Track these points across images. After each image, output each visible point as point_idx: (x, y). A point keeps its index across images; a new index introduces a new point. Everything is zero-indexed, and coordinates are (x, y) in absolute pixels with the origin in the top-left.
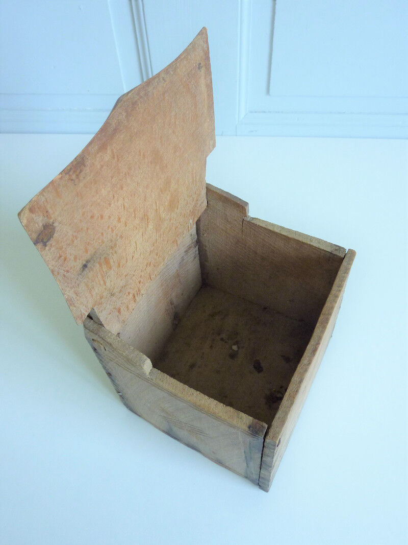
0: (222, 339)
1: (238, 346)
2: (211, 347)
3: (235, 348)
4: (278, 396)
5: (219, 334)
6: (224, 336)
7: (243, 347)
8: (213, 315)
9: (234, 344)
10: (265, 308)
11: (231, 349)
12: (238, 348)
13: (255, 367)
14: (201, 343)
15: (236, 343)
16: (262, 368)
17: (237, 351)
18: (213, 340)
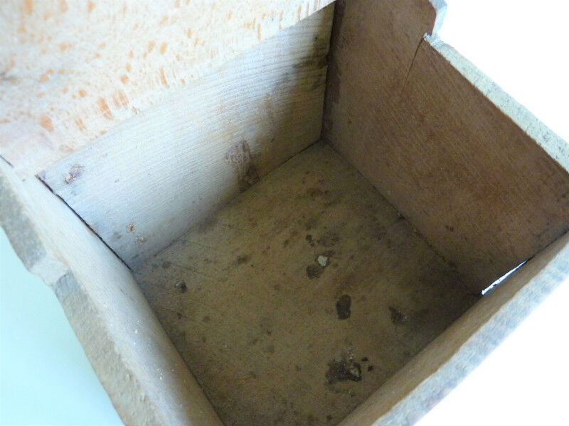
0: (309, 237)
1: (328, 259)
2: (286, 242)
3: (322, 260)
4: (352, 372)
5: (309, 228)
6: (315, 234)
7: (336, 265)
8: (313, 193)
9: (324, 255)
10: (402, 218)
11: (316, 260)
12: (328, 263)
13: (338, 305)
14: (274, 230)
15: (329, 254)
16: (350, 312)
17: (324, 267)
18: (295, 233)
